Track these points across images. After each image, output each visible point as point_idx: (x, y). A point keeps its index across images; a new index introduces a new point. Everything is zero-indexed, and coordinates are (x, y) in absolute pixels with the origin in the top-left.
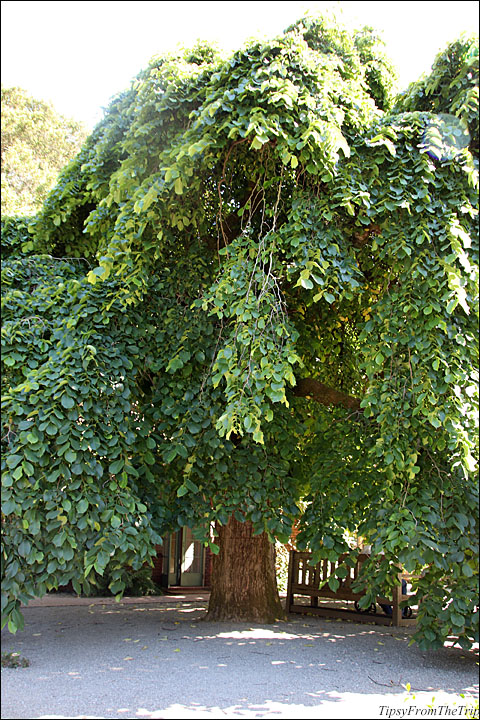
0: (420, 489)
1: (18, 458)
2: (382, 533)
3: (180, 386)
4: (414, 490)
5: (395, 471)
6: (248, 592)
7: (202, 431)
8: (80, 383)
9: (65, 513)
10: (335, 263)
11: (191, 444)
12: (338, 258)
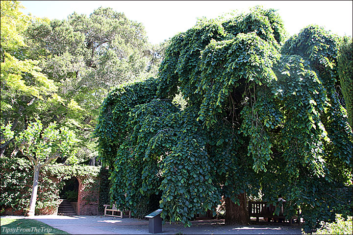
0: (300, 180)
1: (181, 177)
2: (290, 194)
3: (220, 150)
4: (298, 180)
5: (292, 175)
6: (239, 215)
7: (229, 164)
8: (194, 152)
9: (195, 192)
10: (273, 115)
11: (226, 168)
12: (274, 112)
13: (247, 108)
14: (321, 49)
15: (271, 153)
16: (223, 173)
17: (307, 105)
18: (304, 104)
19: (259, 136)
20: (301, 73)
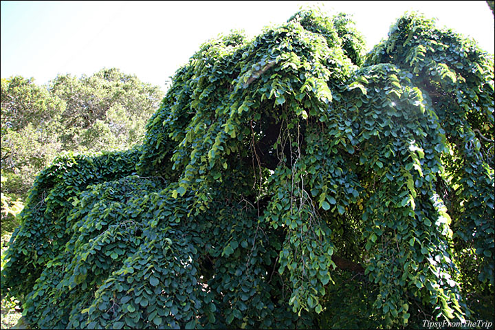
3: (233, 266)
5: (392, 318)
7: (250, 298)
8: (162, 267)
10: (341, 182)
11: (244, 308)
12: (343, 176)
13: (282, 169)
14: (433, 50)
15: (331, 267)
16: (235, 319)
17: (404, 157)
18: (397, 153)
19: (305, 229)
20: (392, 91)
